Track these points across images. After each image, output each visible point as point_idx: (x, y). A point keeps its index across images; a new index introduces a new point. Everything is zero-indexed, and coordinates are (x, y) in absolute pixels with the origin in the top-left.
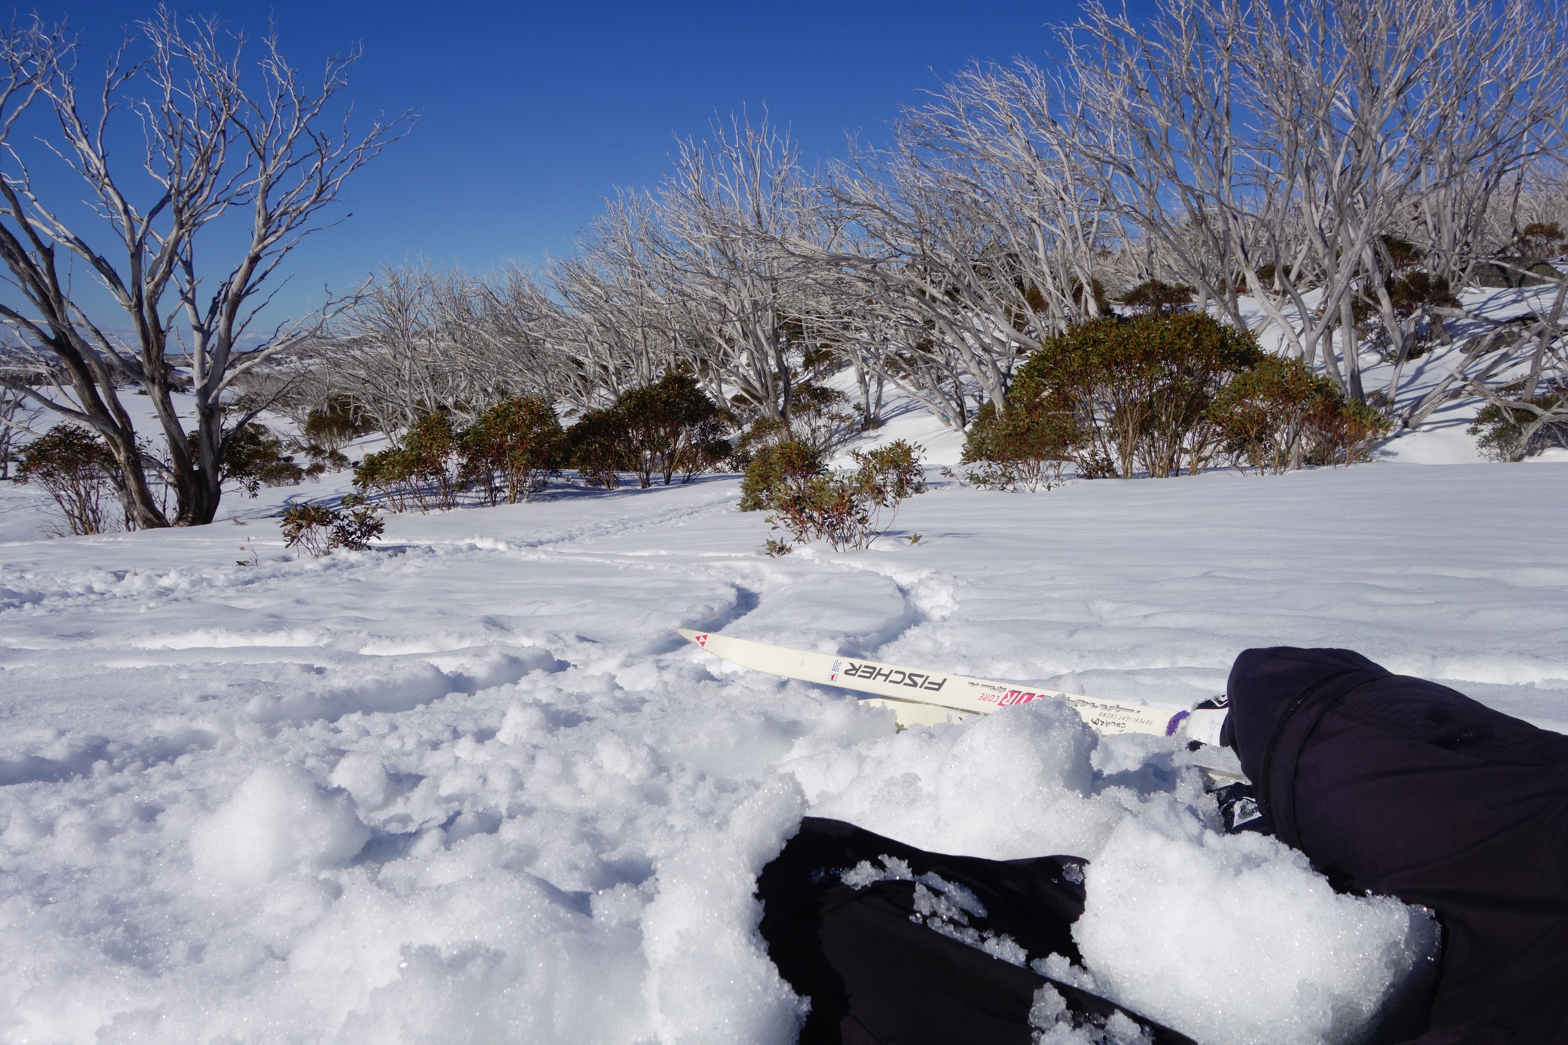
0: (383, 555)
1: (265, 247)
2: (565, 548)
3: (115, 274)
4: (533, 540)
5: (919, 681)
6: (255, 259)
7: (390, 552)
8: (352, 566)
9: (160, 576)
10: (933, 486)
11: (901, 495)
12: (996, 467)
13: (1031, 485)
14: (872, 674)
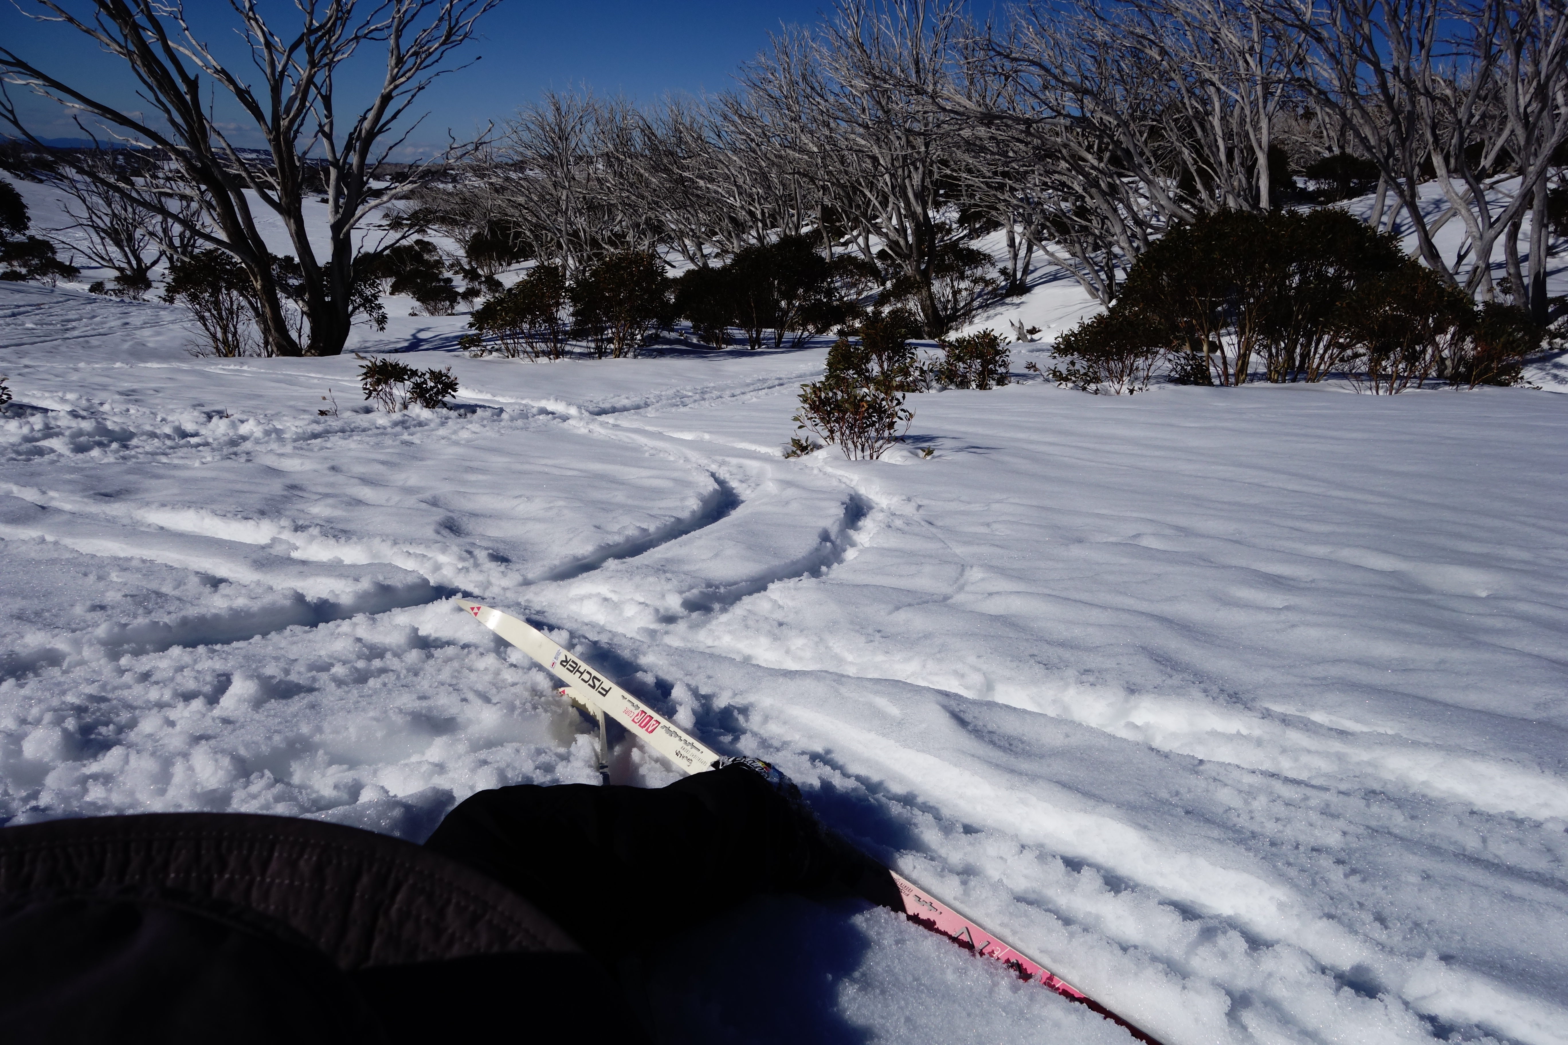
0: (453, 414)
1: (396, 87)
2: (625, 421)
3: (257, 107)
4: (607, 405)
5: (597, 683)
6: (386, 99)
7: (462, 411)
8: (420, 424)
9: (242, 422)
10: (1017, 379)
11: (982, 386)
12: (1081, 365)
13: (1117, 386)
14: (575, 669)
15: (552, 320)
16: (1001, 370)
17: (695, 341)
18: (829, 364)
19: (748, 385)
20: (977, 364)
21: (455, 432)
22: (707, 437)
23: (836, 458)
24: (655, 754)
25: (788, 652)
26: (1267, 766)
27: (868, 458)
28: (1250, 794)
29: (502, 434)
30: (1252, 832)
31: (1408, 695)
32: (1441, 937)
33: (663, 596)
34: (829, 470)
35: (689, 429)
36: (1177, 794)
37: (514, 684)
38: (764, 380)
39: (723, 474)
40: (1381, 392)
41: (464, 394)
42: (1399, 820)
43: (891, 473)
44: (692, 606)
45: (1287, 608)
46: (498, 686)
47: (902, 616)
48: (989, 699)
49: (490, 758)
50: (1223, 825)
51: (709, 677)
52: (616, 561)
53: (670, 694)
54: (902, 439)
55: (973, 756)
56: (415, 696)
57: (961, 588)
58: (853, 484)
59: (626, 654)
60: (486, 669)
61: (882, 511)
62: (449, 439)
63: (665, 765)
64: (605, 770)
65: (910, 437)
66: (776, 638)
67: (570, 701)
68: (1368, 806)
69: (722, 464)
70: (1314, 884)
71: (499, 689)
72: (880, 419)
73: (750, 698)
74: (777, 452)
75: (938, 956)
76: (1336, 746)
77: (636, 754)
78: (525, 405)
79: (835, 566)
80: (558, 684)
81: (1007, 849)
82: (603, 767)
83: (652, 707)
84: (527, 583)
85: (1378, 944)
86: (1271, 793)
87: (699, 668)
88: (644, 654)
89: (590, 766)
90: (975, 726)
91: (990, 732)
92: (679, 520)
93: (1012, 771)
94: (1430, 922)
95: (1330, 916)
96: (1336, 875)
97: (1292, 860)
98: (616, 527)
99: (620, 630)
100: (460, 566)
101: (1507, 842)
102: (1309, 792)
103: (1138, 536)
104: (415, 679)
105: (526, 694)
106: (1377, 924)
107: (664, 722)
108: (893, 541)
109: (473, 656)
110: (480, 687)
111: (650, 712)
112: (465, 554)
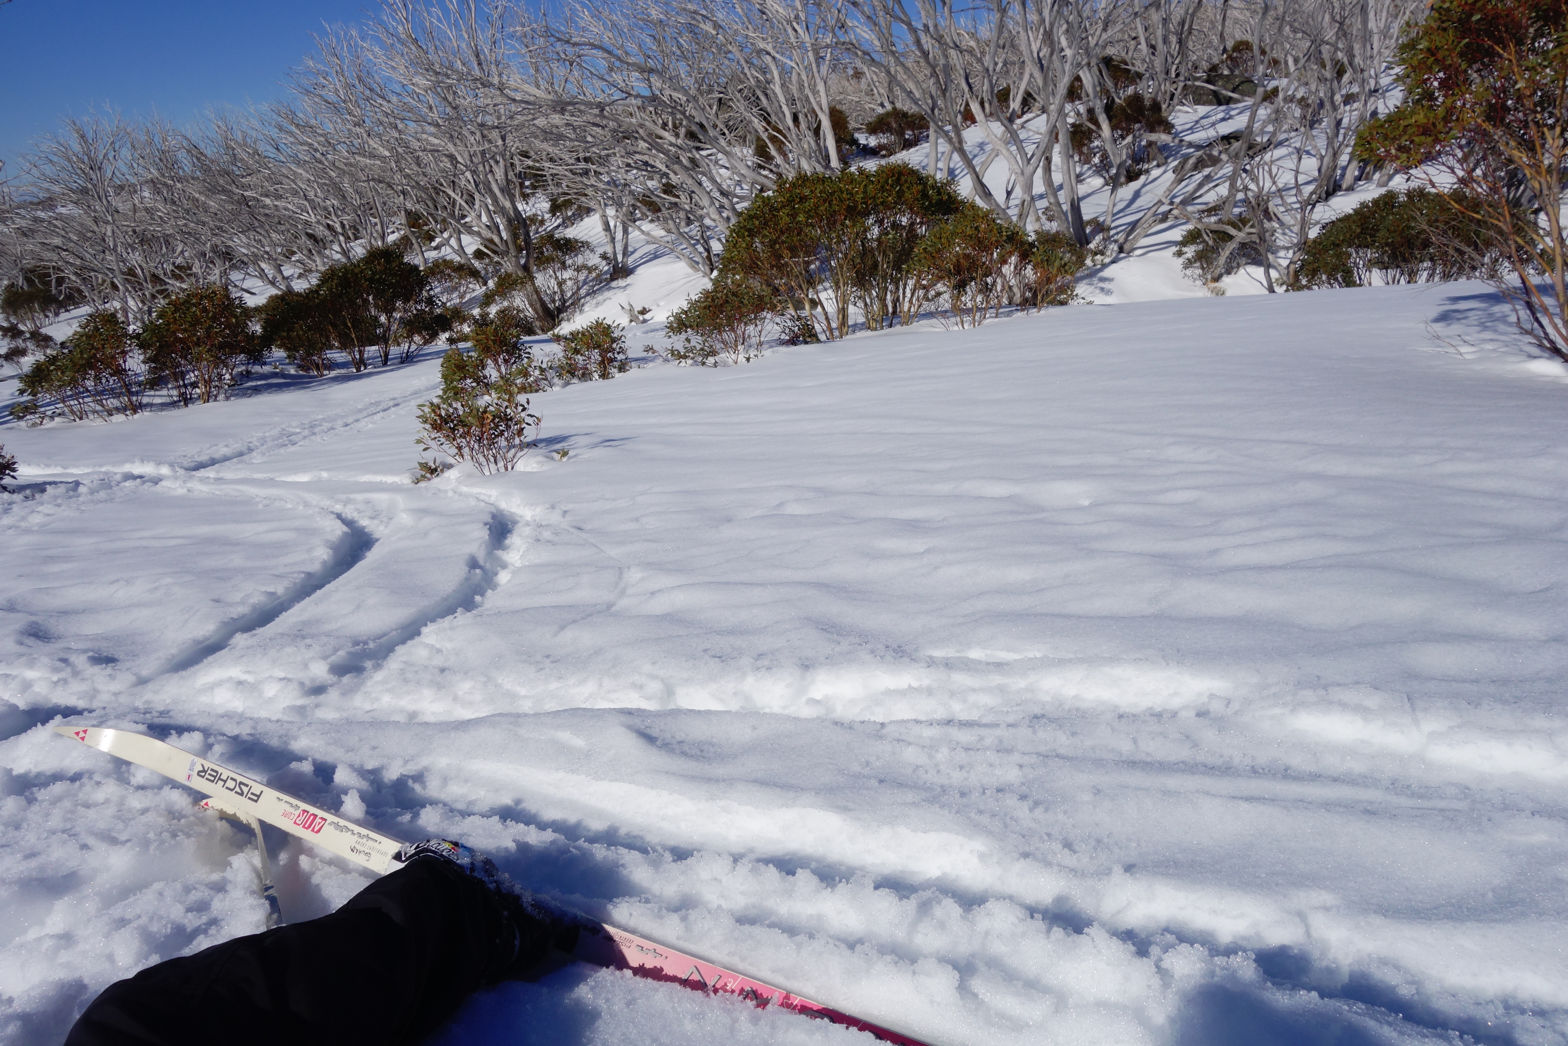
0: (17, 497)
5: (245, 789)
7: (28, 492)
10: (637, 363)
11: (604, 376)
12: (696, 340)
13: (734, 356)
14: (216, 777)
15: (120, 372)
16: (620, 357)
17: (293, 372)
18: (445, 377)
19: (360, 411)
20: (596, 355)
21: (23, 519)
22: (325, 475)
23: (470, 476)
24: (328, 855)
25: (455, 699)
26: (941, 714)
27: (502, 470)
28: (931, 747)
29: (83, 512)
30: (942, 786)
31: (1046, 615)
32: (1120, 848)
33: (306, 666)
34: (464, 489)
35: (304, 469)
36: (868, 764)
37: (144, 811)
38: (377, 403)
39: (349, 512)
40: (966, 326)
41: (26, 472)
42: (1062, 741)
43: (528, 482)
44: (340, 670)
45: (928, 551)
46: (123, 816)
47: (568, 635)
48: (672, 706)
49: (129, 914)
50: (915, 787)
51: (374, 748)
52: (245, 635)
53: (331, 780)
54: (534, 444)
55: (667, 773)
56: (19, 856)
57: (623, 593)
58: (492, 500)
59: (275, 742)
60: (107, 801)
61: (527, 524)
62: (17, 527)
63: (340, 864)
64: (271, 892)
65: (542, 441)
66: (439, 687)
67: (217, 814)
68: (1035, 733)
69: (347, 502)
70: (1006, 826)
71: (126, 821)
72: (508, 427)
73: (424, 762)
74: (405, 480)
75: (673, 1008)
76: (996, 679)
77: (304, 862)
78: (106, 473)
79: (489, 592)
80: (199, 797)
81: (720, 868)
82: (267, 889)
83: (314, 803)
84: (142, 682)
85: (1072, 870)
86: (951, 741)
87: (361, 740)
88: (295, 738)
89: (253, 893)
90: (664, 740)
91: (680, 742)
92: (309, 575)
93: (709, 780)
94: (1110, 835)
95: (1026, 855)
96: (1022, 811)
97: (982, 808)
98: (238, 597)
99: (263, 714)
100: (55, 678)
101: (1153, 739)
102: (983, 732)
103: (781, 504)
104: (17, 833)
105: (161, 820)
106: (1066, 850)
107: (330, 818)
108: (545, 555)
109: (88, 788)
110: (102, 825)
111: (312, 810)
112: (59, 664)
